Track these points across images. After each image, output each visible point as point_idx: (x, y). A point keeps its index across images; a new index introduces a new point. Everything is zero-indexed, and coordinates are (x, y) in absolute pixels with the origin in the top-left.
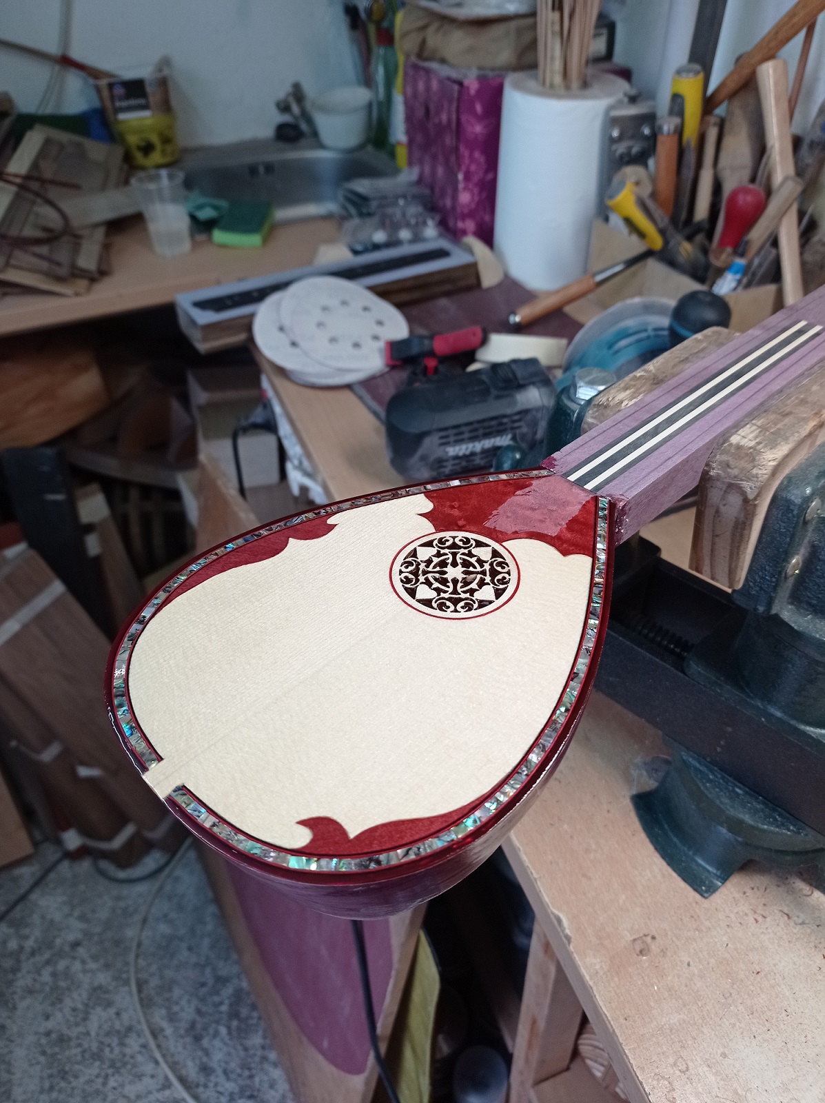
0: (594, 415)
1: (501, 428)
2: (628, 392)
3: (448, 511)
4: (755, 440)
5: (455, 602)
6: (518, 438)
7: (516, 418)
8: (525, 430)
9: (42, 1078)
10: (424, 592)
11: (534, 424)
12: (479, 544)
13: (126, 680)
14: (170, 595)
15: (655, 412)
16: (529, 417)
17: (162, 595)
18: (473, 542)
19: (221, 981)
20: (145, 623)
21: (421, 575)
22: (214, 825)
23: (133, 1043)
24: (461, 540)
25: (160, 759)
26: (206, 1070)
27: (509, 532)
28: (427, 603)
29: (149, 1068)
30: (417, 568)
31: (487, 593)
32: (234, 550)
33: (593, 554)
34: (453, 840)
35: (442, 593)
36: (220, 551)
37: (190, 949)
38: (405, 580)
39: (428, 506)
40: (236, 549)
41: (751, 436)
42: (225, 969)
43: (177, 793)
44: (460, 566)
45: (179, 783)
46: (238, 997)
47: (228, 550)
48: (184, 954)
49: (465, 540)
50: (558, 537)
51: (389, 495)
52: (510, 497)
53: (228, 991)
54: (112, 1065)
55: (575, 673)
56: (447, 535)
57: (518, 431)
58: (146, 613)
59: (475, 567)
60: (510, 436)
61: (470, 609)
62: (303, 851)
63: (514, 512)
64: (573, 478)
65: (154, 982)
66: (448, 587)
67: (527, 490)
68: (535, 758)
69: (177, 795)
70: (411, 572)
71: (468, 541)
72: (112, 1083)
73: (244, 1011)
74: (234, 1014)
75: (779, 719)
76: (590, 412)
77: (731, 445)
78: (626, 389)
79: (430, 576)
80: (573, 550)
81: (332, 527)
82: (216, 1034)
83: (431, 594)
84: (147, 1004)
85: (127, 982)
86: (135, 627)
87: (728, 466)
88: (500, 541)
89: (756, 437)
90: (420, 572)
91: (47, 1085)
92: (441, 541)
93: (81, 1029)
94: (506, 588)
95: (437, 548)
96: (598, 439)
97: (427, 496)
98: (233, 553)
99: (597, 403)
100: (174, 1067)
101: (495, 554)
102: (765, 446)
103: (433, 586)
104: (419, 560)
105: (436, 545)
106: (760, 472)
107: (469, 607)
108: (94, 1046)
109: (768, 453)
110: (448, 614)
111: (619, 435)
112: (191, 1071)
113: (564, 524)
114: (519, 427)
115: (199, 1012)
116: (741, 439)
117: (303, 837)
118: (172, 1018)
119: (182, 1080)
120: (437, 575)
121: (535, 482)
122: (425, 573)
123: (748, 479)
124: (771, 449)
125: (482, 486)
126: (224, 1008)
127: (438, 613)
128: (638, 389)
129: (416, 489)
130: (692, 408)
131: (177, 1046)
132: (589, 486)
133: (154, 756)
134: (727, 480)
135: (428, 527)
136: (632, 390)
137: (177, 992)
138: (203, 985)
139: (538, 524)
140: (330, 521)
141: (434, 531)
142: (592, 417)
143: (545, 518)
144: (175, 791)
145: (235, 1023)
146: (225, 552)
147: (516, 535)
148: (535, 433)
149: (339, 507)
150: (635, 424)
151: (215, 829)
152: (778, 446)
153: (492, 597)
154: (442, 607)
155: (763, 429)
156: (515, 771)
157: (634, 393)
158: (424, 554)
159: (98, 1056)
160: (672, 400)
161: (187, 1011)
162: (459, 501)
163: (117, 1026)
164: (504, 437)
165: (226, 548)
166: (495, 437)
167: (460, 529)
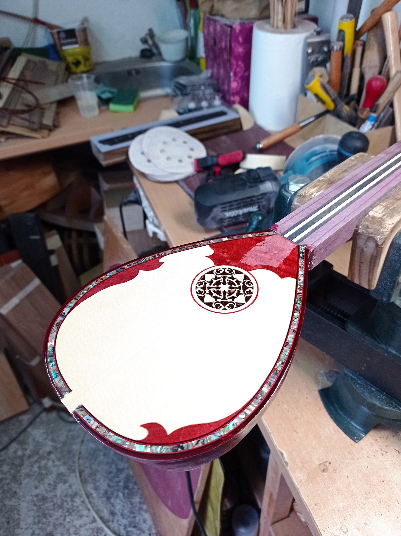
0: (298, 201)
1: (252, 202)
2: (316, 188)
3: (221, 254)
4: (382, 213)
5: (225, 304)
6: (261, 207)
7: (260, 197)
8: (264, 203)
9: (34, 517)
10: (209, 299)
11: (269, 200)
12: (238, 272)
13: (54, 348)
14: (77, 302)
15: (329, 199)
16: (266, 197)
17: (74, 301)
18: (234, 271)
19: (120, 471)
20: (64, 317)
21: (207, 289)
22: (97, 427)
23: (78, 501)
24: (228, 270)
25: (70, 391)
26: (113, 513)
27: (253, 266)
28: (210, 304)
29: (85, 512)
30: (205, 286)
31: (241, 299)
32: (111, 277)
33: (296, 277)
34: (222, 436)
35: (217, 299)
36: (104, 277)
37: (104, 455)
38: (198, 292)
39: (211, 252)
40: (112, 276)
41: (380, 211)
42: (121, 465)
43: (79, 409)
44: (227, 284)
45: (79, 404)
46: (128, 479)
47: (108, 276)
48: (102, 458)
49: (230, 270)
50: (279, 268)
51: (191, 246)
52: (254, 246)
53: (123, 476)
54: (68, 511)
55: (287, 343)
56: (220, 267)
57: (261, 204)
58: (66, 311)
59: (235, 285)
60: (257, 206)
61: (232, 308)
62: (143, 441)
63: (256, 255)
64: (286, 236)
65: (87, 471)
66: (221, 296)
67: (262, 242)
68: (266, 390)
69: (78, 411)
70: (202, 288)
71: (231, 270)
72: (68, 519)
73: (131, 485)
74: (126, 487)
75: (394, 355)
76: (296, 199)
77: (369, 216)
78: (314, 187)
79: (211, 290)
80: (286, 275)
81: (162, 264)
82: (117, 496)
83: (212, 300)
84: (84, 482)
85: (74, 471)
86: (60, 319)
87: (368, 227)
88: (248, 271)
89: (383, 212)
90: (207, 288)
91: (37, 520)
92: (218, 271)
93: (53, 494)
94: (251, 296)
95: (215, 275)
96: (300, 214)
97: (211, 247)
98: (110, 278)
99: (299, 194)
100: (97, 512)
101: (246, 277)
102: (387, 217)
103: (213, 296)
104: (206, 281)
105: (215, 273)
106: (385, 230)
107: (231, 307)
108: (59, 502)
109: (389, 220)
110: (221, 310)
111: (310, 212)
112: (106, 514)
113: (282, 261)
114: (261, 202)
115: (109, 486)
116: (375, 213)
117: (143, 434)
118: (96, 488)
119: (102, 519)
120: (215, 290)
121: (266, 238)
122: (209, 288)
123: (379, 234)
124: (390, 218)
125: (239, 241)
126: (121, 484)
127: (215, 310)
128: (321, 187)
129: (205, 243)
130: (348, 197)
131: (99, 502)
132: (295, 240)
133: (67, 389)
134: (367, 235)
135: (211, 263)
136: (318, 187)
137: (98, 476)
138: (111, 472)
139: (268, 261)
140: (161, 261)
141: (214, 265)
142: (297, 202)
143: (272, 258)
144: (77, 409)
145: (126, 491)
146: (107, 278)
147: (256, 267)
148: (270, 205)
149: (165, 253)
150: (319, 206)
151: (98, 430)
152: (394, 217)
153: (244, 301)
154: (217, 307)
155: (386, 207)
156: (255, 397)
157: (319, 189)
158: (209, 278)
159: (61, 507)
160: (338, 193)
161: (103, 485)
162: (227, 249)
163: (70, 492)
164: (254, 207)
165: (107, 275)
166: (249, 207)
167: (228, 264)
